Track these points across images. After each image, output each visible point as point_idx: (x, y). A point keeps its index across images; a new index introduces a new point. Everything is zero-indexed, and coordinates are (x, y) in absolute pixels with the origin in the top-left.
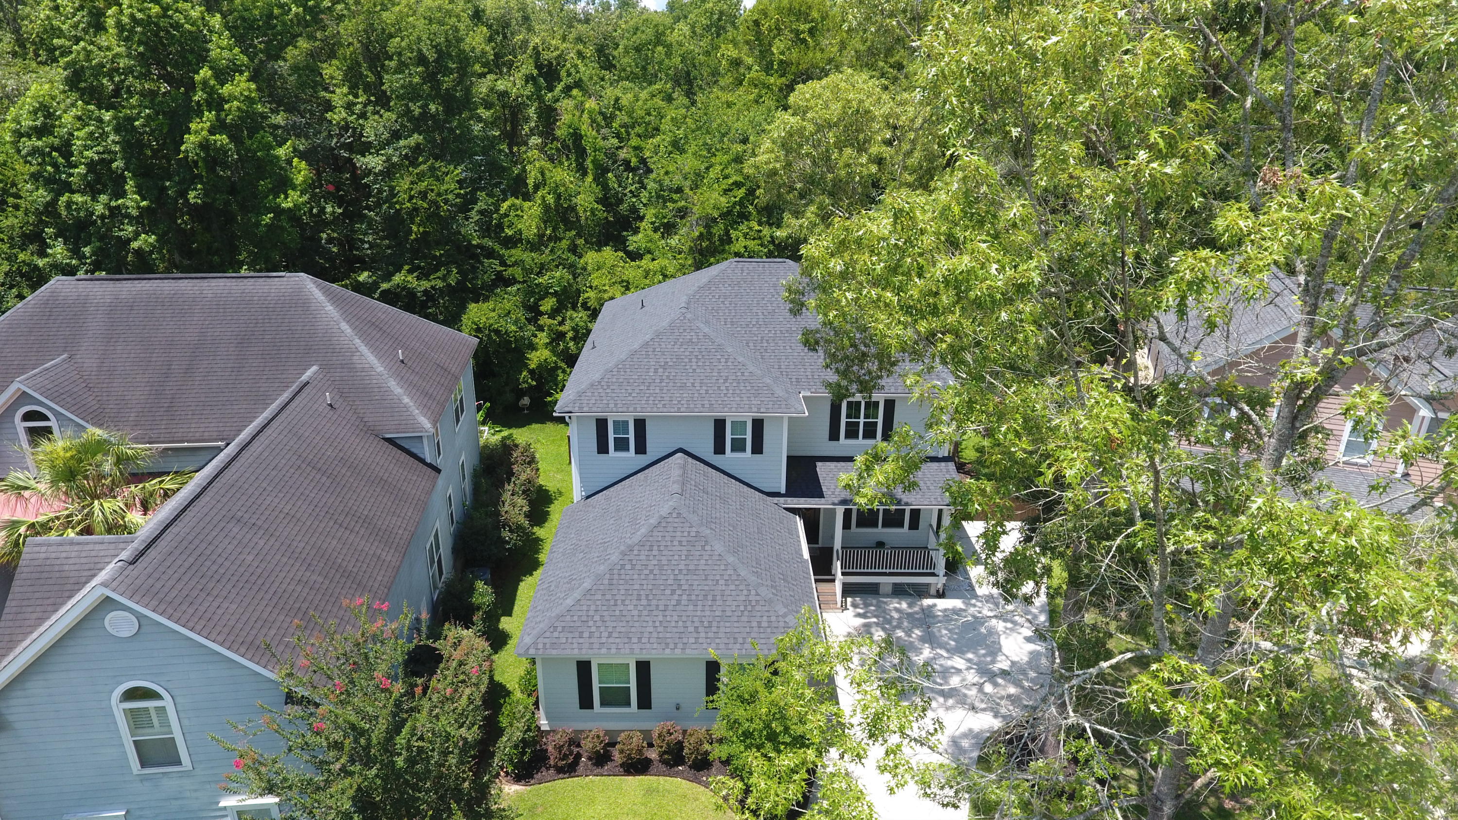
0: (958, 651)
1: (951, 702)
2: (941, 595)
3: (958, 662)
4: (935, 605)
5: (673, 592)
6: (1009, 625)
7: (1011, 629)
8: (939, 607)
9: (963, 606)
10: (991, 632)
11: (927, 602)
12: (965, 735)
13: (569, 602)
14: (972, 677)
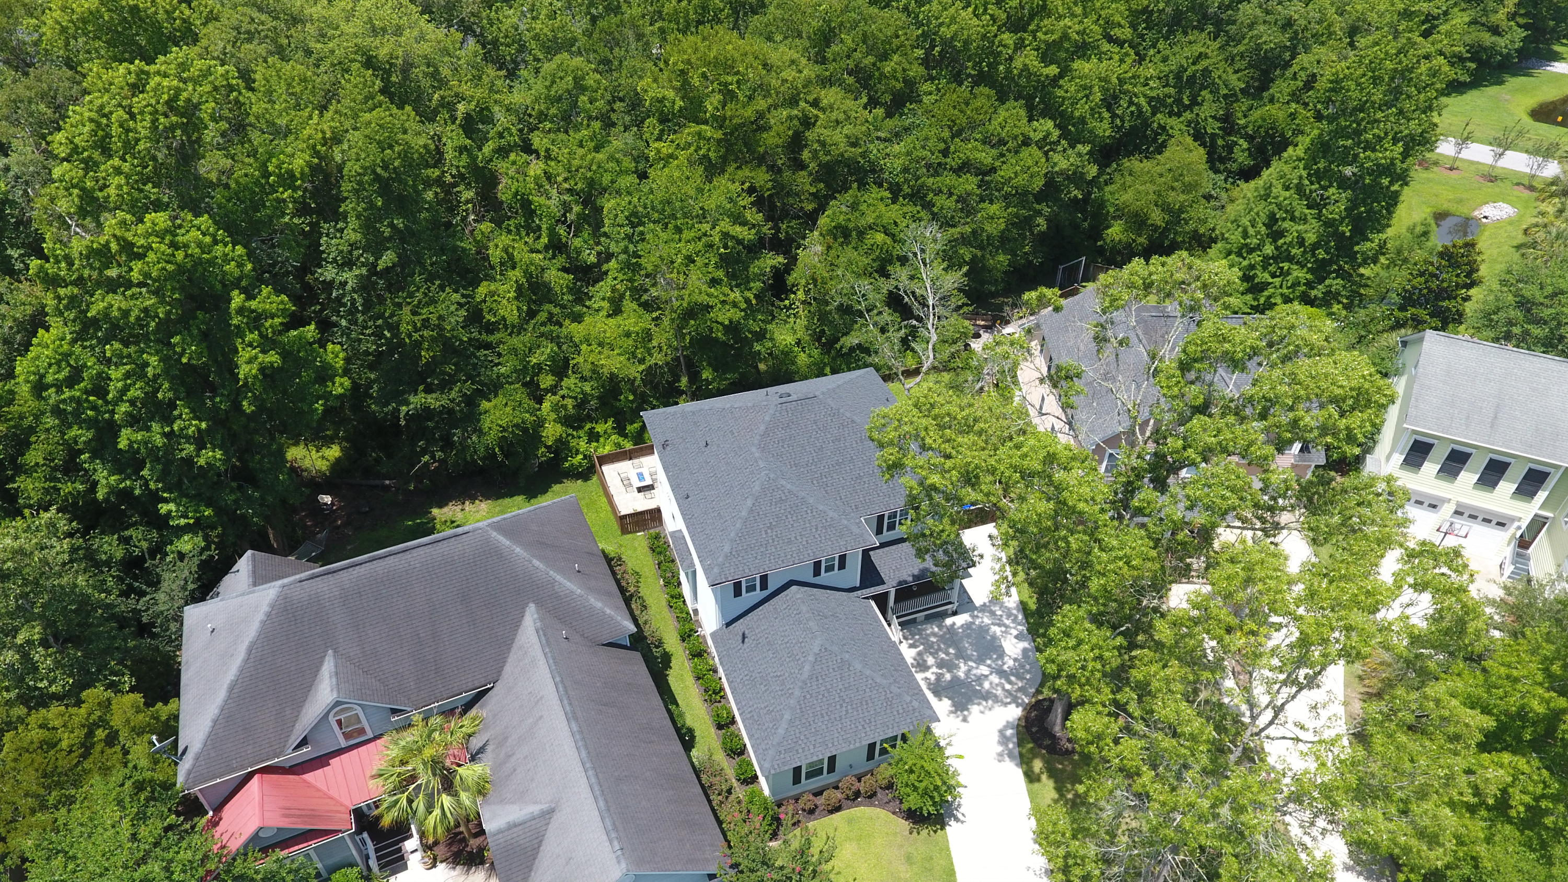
0: (980, 661)
1: (990, 702)
2: (955, 613)
3: (984, 670)
4: (954, 624)
5: (841, 706)
6: (1003, 629)
7: (1005, 632)
8: (958, 624)
9: (970, 619)
10: (994, 638)
11: (949, 621)
12: (1006, 727)
13: (781, 731)
14: (995, 679)
